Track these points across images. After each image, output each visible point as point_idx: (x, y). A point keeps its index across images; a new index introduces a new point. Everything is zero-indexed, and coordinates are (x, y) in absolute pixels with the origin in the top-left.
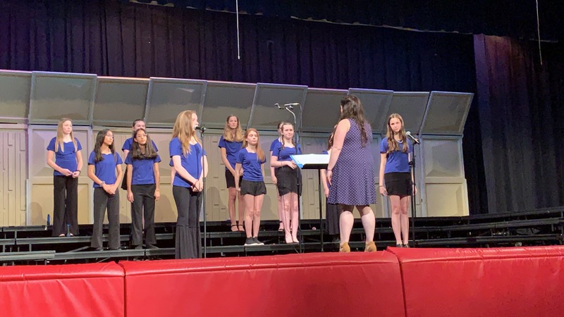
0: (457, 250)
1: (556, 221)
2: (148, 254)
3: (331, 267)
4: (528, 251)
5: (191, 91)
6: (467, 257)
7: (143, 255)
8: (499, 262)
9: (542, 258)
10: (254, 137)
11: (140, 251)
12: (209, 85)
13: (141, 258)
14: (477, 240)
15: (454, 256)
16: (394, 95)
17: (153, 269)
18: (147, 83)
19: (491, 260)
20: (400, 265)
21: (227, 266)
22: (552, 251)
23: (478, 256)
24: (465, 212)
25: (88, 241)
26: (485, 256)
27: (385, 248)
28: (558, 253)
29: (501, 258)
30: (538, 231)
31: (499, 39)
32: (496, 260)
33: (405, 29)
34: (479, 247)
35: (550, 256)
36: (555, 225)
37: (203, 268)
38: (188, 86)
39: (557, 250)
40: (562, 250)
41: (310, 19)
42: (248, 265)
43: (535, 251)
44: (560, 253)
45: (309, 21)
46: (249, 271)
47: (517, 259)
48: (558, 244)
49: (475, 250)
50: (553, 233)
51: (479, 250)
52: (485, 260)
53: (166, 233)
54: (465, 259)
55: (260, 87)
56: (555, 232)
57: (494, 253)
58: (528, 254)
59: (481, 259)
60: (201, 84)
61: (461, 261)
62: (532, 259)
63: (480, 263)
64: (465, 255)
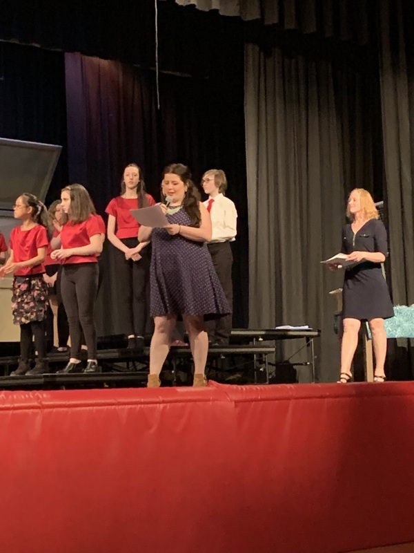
6: (16, 405)
8: (67, 412)
9: (133, 406)
19: (55, 410)
23: (35, 404)
26: (45, 403)
31: (104, 63)
32: (62, 409)
34: (38, 389)
35: (141, 403)
47: (95, 408)
49: (30, 394)
51: (38, 393)
52: (45, 410)
54: (14, 409)
59: (39, 408)
61: (7, 412)
62: (117, 407)
63: (36, 414)
64: (13, 401)
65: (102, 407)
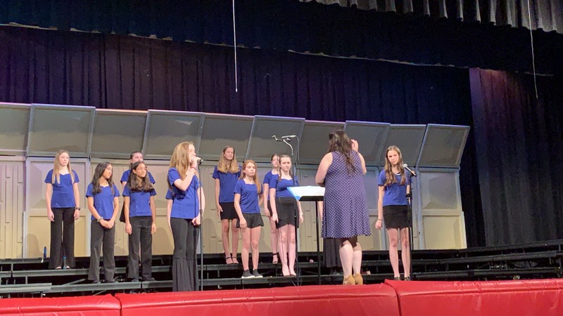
0: (455, 283)
1: (554, 254)
2: (144, 287)
3: (329, 300)
4: (527, 285)
5: (189, 123)
6: (465, 290)
7: (140, 287)
8: (497, 295)
9: (540, 291)
10: (252, 168)
11: (136, 284)
12: (207, 117)
13: (137, 291)
14: (475, 274)
15: (451, 289)
16: (391, 128)
17: (150, 302)
18: (145, 116)
19: (489, 293)
20: (398, 298)
21: (224, 299)
22: (550, 284)
23: (477, 289)
24: (463, 245)
25: (84, 273)
26: (483, 289)
27: (383, 281)
28: (555, 287)
29: (499, 291)
30: (536, 264)
31: (495, 73)
32: (494, 293)
33: (401, 63)
34: (477, 280)
35: (546, 289)
36: (552, 258)
37: (200, 301)
38: (186, 118)
39: (556, 284)
40: (559, 283)
41: (307, 53)
42: (245, 298)
43: (533, 285)
44: (558, 286)
45: (307, 55)
46: (246, 304)
47: (515, 292)
48: (557, 277)
49: (473, 284)
50: (550, 266)
51: (477, 283)
52: (483, 294)
53: (163, 265)
54: (463, 293)
55: (258, 120)
56: (552, 265)
57: (491, 286)
58: (526, 288)
59: (479, 292)
60: (199, 116)
61: (459, 294)
62: (530, 292)
63: (478, 296)
64: (463, 288)
65: (519, 292)
